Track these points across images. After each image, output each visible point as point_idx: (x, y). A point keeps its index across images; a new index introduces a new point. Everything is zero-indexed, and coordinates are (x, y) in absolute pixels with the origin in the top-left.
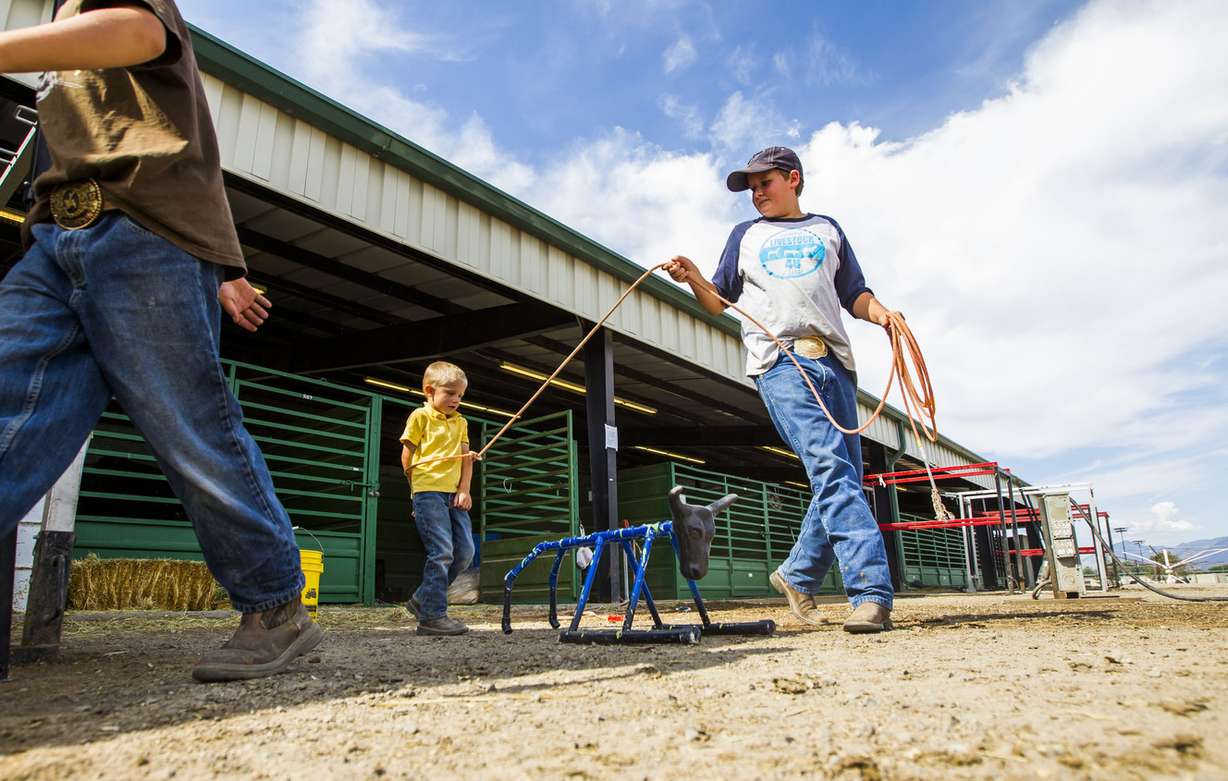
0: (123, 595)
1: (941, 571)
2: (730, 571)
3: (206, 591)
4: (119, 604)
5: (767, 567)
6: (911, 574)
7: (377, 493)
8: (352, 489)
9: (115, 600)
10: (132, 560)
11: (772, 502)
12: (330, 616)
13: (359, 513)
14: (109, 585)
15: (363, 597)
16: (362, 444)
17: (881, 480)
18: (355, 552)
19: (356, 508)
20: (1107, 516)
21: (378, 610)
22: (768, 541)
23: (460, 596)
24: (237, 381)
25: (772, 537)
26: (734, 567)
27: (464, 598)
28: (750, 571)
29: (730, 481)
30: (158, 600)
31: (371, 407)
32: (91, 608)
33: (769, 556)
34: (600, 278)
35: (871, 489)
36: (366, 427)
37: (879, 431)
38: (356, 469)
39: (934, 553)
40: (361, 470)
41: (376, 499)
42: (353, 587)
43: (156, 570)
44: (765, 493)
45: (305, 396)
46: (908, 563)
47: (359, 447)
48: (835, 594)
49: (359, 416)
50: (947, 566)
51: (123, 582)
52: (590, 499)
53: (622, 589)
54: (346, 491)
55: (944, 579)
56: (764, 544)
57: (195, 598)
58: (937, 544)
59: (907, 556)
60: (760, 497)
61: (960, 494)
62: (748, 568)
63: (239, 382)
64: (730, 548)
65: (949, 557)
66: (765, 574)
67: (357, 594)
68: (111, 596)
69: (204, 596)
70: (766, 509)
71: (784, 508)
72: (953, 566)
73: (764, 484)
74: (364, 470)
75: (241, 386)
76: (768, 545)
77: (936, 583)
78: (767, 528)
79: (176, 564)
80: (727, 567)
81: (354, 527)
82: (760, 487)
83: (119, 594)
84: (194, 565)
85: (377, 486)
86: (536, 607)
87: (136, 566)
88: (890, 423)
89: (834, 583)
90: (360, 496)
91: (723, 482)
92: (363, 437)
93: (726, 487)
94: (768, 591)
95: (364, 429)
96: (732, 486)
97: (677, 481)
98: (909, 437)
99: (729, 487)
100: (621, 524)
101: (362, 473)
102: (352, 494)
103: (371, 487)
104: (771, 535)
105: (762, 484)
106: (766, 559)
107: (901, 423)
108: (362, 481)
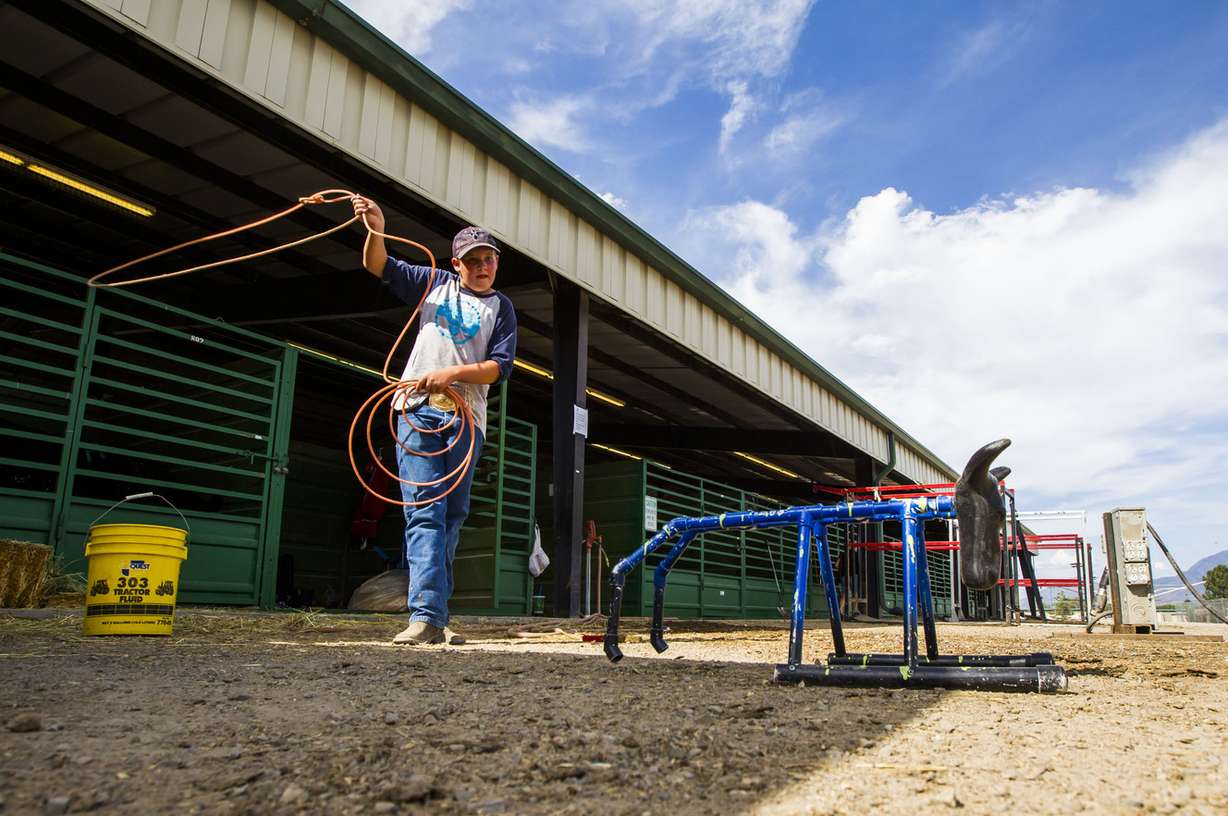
2: (701, 588)
3: (32, 581)
5: (740, 584)
7: (286, 469)
8: (252, 462)
12: (200, 620)
13: (260, 493)
15: (260, 598)
16: (269, 406)
17: (877, 494)
18: (253, 542)
19: (257, 486)
21: (273, 616)
22: (743, 556)
24: (97, 308)
25: (748, 551)
26: (706, 584)
27: (390, 604)
28: (722, 589)
29: (707, 486)
31: (282, 359)
33: (743, 572)
34: (605, 246)
36: (275, 385)
38: (258, 437)
40: (266, 439)
41: (284, 477)
42: (247, 586)
44: (743, 501)
45: (193, 338)
46: (889, 589)
47: (265, 410)
49: (267, 371)
52: (551, 493)
53: (583, 602)
54: (243, 463)
56: (739, 559)
57: (16, 590)
60: (737, 506)
62: (720, 585)
63: (99, 310)
64: (702, 561)
66: (737, 593)
67: (251, 594)
69: (29, 588)
73: (743, 492)
74: (269, 439)
76: (743, 562)
78: (743, 542)
80: (698, 583)
81: (253, 509)
82: (738, 495)
84: (16, 545)
85: (286, 461)
86: (482, 619)
88: (881, 434)
90: (263, 471)
91: (699, 486)
92: (270, 397)
93: (702, 493)
94: (740, 611)
95: (272, 388)
96: (708, 491)
97: (648, 482)
98: (899, 452)
99: (705, 493)
100: (586, 526)
101: (267, 443)
102: (252, 468)
103: (277, 461)
104: (747, 550)
105: (740, 493)
106: (740, 576)
107: (892, 435)
108: (266, 453)
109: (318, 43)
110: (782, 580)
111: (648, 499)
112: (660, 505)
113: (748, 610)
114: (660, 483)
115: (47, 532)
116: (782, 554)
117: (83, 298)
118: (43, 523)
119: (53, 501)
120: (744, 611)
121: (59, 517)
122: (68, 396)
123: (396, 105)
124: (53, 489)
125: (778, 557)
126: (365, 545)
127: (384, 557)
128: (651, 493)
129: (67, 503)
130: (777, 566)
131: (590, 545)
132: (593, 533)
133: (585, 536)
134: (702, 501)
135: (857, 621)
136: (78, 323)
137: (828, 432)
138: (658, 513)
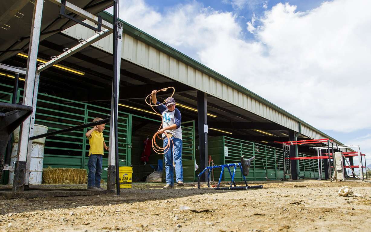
0: (60, 179)
1: (311, 173)
3: (84, 178)
4: (59, 182)
5: (254, 171)
6: (301, 174)
7: (131, 147)
8: (123, 145)
9: (57, 181)
10: (61, 168)
11: (256, 149)
13: (125, 153)
14: (55, 176)
16: (126, 130)
17: (292, 143)
19: (124, 151)
20: (365, 156)
22: (254, 162)
23: (156, 180)
29: (242, 142)
30: (70, 180)
31: (128, 118)
32: (51, 183)
33: (254, 167)
35: (289, 146)
37: (292, 126)
38: (124, 139)
39: (309, 167)
40: (126, 139)
41: (131, 149)
43: (69, 171)
44: (254, 146)
45: (108, 115)
46: (300, 170)
48: (276, 180)
49: (125, 121)
50: (313, 171)
51: (59, 175)
52: (199, 149)
53: (209, 178)
54: (121, 146)
55: (312, 175)
57: (81, 180)
58: (310, 164)
59: (300, 168)
60: (252, 147)
61: (318, 148)
63: (88, 110)
65: (314, 168)
66: (253, 173)
68: (56, 179)
69: (83, 180)
70: (254, 152)
71: (260, 151)
72: (315, 171)
73: (254, 143)
74: (127, 139)
75: (89, 112)
76: (254, 164)
77: (309, 177)
79: (74, 169)
81: (124, 158)
83: (58, 179)
84: (80, 170)
85: (131, 144)
87: (63, 170)
88: (296, 123)
89: (276, 177)
90: (126, 147)
91: (240, 142)
92: (126, 128)
93: (241, 144)
94: (254, 179)
95: (127, 126)
96: (243, 144)
97: (225, 142)
98: (302, 128)
99: (242, 144)
100: (209, 157)
101: (126, 140)
102: (123, 147)
103: (129, 145)
104: (255, 160)
105: (253, 143)
106: (253, 168)
107: (300, 123)
108: (126, 143)
109: (139, 42)
110: (267, 169)
111: (225, 147)
112: (229, 149)
113: (256, 178)
114: (229, 142)
115: (81, 166)
116: (266, 161)
117: (84, 108)
118: (80, 164)
119: (81, 158)
120: (255, 179)
121: (83, 162)
122: (83, 132)
123: (167, 58)
124: (81, 155)
125: (265, 162)
126: (145, 164)
127: (153, 167)
128: (226, 145)
129: (84, 158)
130: (265, 165)
131: (210, 162)
132: (211, 159)
133: (209, 160)
134: (241, 147)
135: (287, 181)
136: (83, 114)
137: (279, 124)
138: (228, 151)
